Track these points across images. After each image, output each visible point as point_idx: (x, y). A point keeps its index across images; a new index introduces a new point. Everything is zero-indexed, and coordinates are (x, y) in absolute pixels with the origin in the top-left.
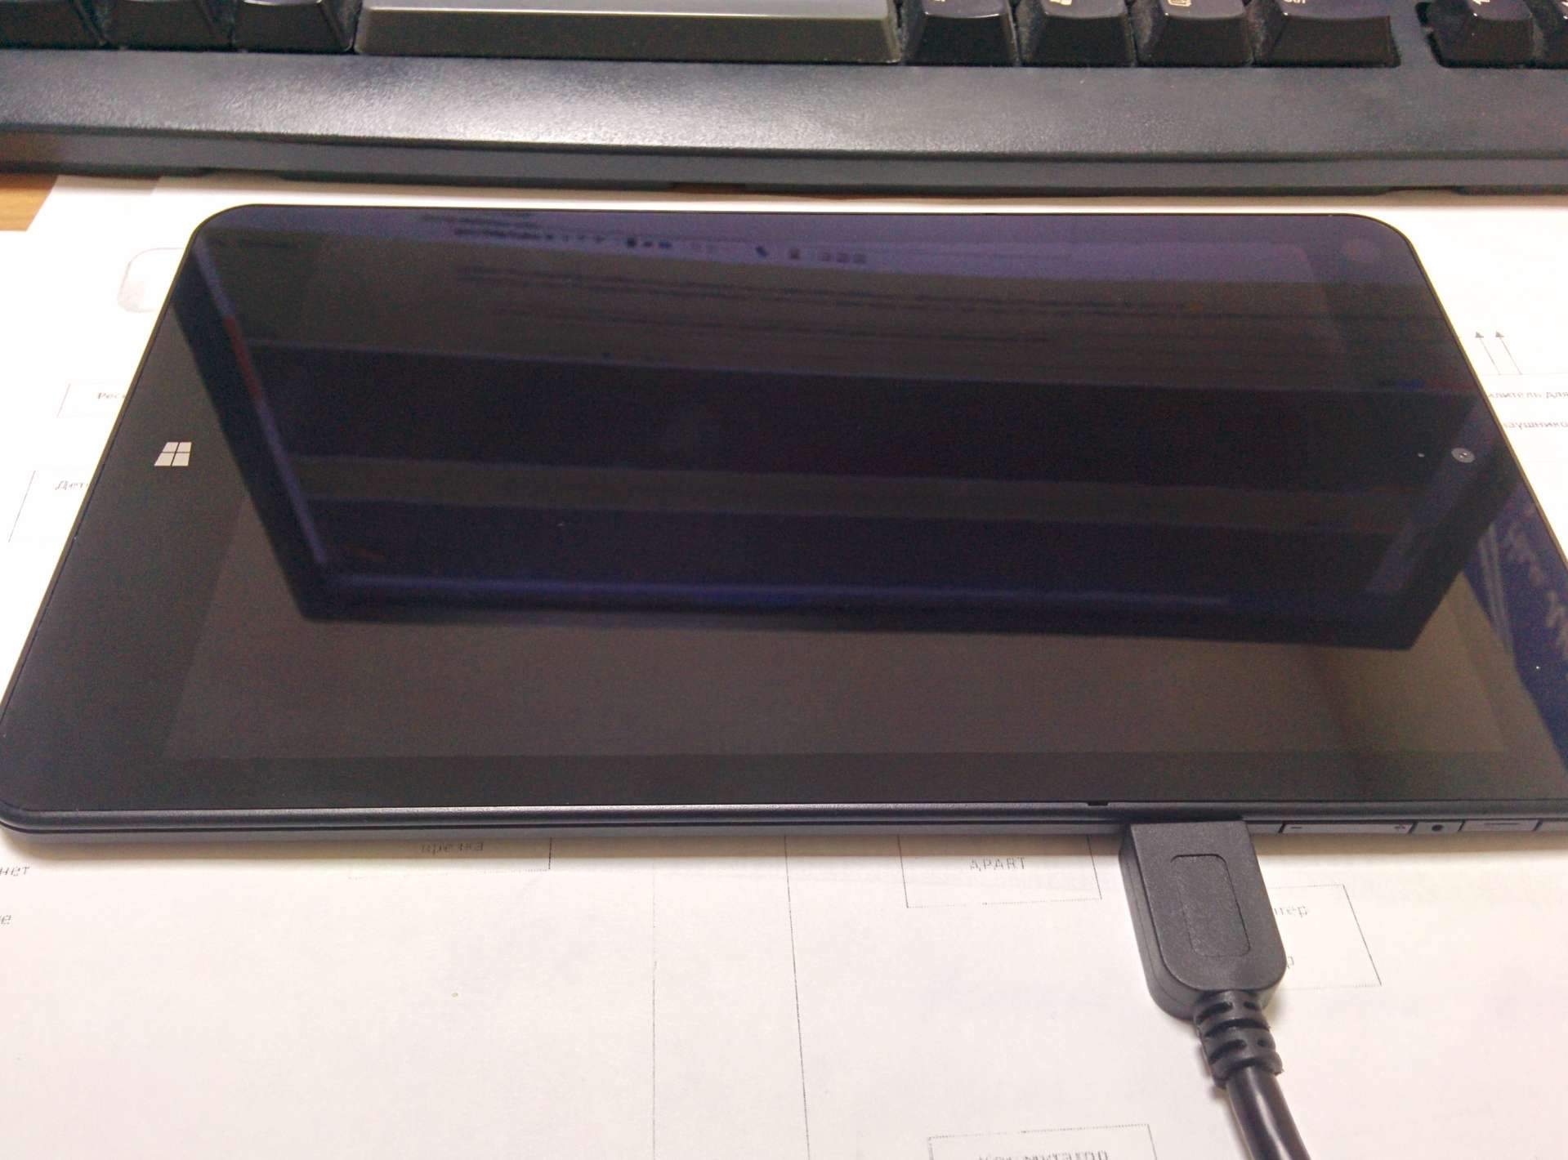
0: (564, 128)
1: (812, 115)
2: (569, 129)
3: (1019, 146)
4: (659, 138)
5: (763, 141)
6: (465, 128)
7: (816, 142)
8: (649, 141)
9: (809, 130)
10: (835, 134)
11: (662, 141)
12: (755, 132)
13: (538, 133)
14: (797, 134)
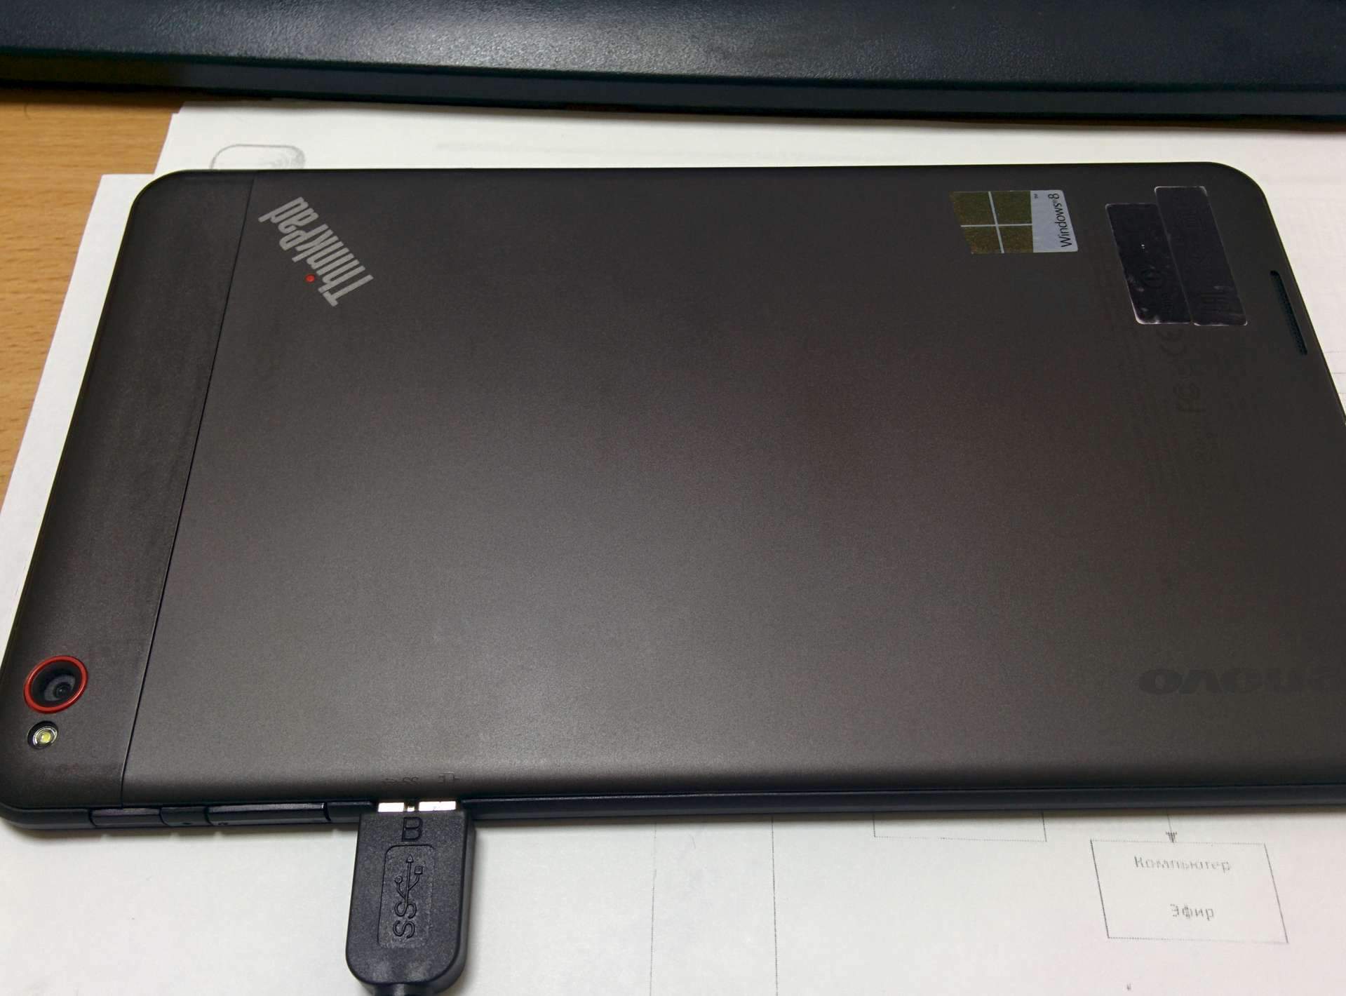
0: (463, 52)
1: (696, 40)
2: (468, 52)
3: (889, 75)
4: (552, 62)
5: (649, 67)
6: (372, 51)
7: (698, 68)
8: (543, 65)
9: (692, 57)
10: (716, 60)
11: (554, 65)
12: (642, 58)
13: (440, 56)
14: (681, 60)
